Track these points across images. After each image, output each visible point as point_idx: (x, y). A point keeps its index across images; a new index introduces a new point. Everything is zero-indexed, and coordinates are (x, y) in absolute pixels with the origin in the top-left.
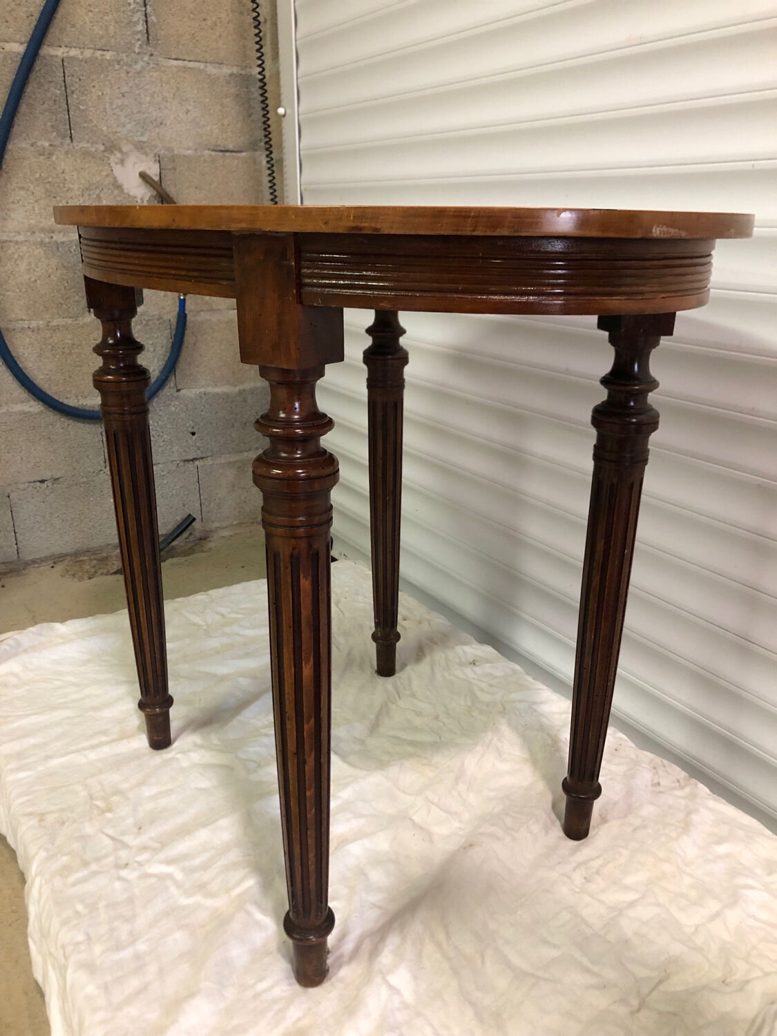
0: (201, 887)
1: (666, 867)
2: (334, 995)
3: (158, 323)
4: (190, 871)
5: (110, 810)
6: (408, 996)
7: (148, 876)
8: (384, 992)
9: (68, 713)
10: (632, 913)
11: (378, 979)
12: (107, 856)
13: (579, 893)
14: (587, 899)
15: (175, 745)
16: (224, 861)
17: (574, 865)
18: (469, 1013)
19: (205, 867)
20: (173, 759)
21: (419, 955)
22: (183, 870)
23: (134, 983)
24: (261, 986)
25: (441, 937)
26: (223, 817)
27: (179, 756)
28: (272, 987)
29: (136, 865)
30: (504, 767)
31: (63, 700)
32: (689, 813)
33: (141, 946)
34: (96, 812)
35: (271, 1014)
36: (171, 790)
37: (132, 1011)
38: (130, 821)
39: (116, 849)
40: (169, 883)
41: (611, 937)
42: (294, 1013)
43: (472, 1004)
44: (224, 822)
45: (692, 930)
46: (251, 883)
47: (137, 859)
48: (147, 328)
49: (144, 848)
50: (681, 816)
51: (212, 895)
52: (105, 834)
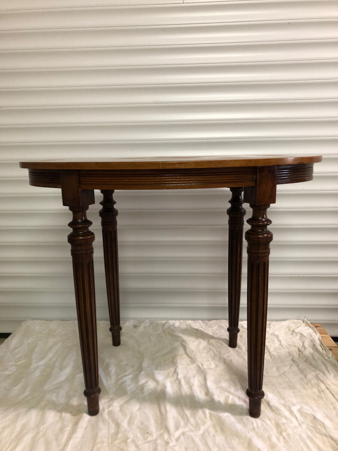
0: (198, 425)
4: (186, 426)
7: (179, 438)
16: (189, 415)
19: (187, 421)
22: (184, 427)
26: (165, 407)
29: (169, 440)
35: (267, 427)
36: (131, 418)
38: (139, 435)
39: (155, 443)
40: (187, 433)
42: (268, 422)
46: (207, 411)
47: (166, 438)
49: (161, 435)
51: (204, 423)
52: (141, 444)
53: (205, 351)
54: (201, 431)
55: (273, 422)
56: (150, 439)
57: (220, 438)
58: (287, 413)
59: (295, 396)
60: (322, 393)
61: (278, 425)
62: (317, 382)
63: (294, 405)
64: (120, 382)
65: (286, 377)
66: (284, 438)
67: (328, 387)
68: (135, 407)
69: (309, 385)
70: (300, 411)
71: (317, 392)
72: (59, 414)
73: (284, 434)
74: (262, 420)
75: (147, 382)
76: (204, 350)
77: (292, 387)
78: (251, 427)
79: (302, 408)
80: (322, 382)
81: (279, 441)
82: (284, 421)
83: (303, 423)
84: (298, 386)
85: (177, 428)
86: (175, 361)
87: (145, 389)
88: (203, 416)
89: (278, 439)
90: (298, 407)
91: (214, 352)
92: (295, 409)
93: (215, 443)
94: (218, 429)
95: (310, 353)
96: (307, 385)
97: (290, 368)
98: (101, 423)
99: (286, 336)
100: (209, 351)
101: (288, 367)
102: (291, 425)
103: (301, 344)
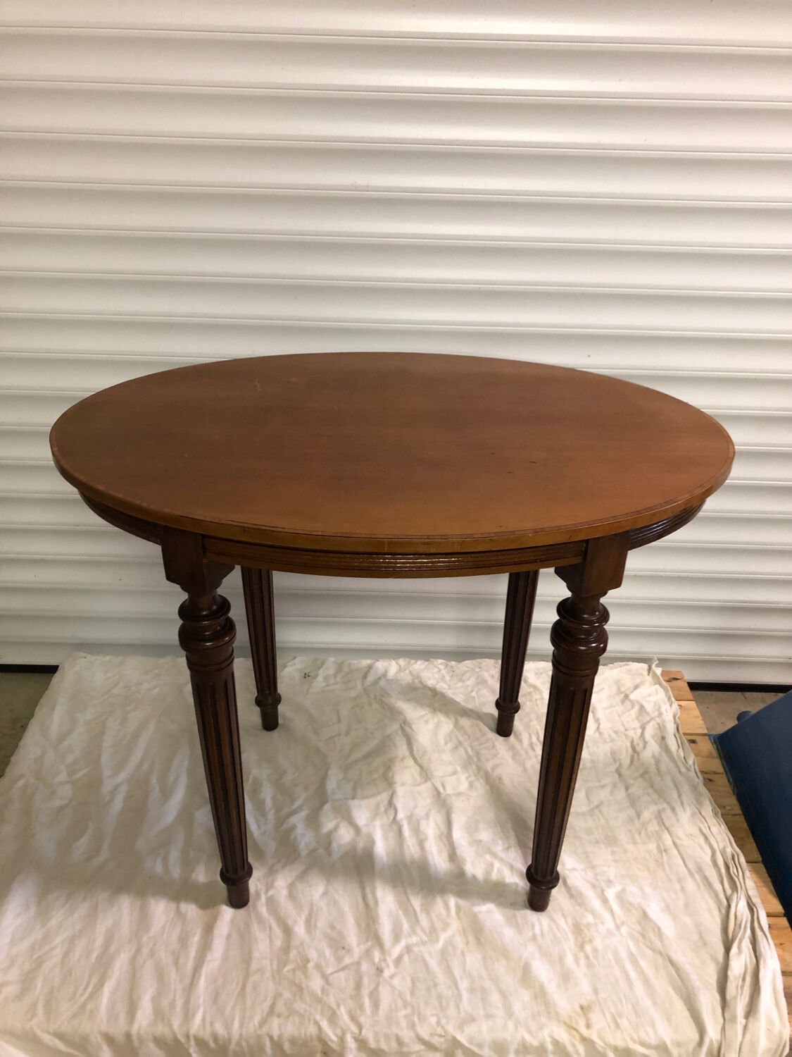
0: (433, 930)
4: (413, 933)
5: (306, 962)
6: (579, 866)
7: (400, 958)
12: (360, 979)
16: (418, 908)
17: (529, 747)
18: (602, 846)
19: (415, 921)
22: (409, 935)
23: (495, 997)
24: (537, 931)
28: (541, 924)
29: (382, 964)
30: (431, 725)
33: (464, 985)
35: (557, 933)
36: (310, 914)
37: (517, 1007)
38: (328, 952)
39: (356, 971)
40: (415, 949)
42: (562, 922)
46: (452, 900)
47: (377, 960)
49: (368, 952)
51: (446, 926)
52: (332, 973)
53: (450, 746)
54: (441, 943)
55: (570, 921)
56: (347, 960)
57: (474, 960)
58: (596, 904)
59: (615, 861)
60: (664, 853)
61: (578, 929)
62: (657, 828)
63: (610, 883)
64: (284, 827)
65: (602, 815)
66: (587, 957)
67: (677, 841)
68: (316, 890)
69: (643, 834)
70: (620, 897)
71: (655, 851)
72: (173, 905)
73: (588, 948)
74: (552, 919)
75: (336, 828)
76: (446, 744)
77: (611, 841)
78: (530, 934)
79: (623, 890)
80: (667, 829)
81: (578, 964)
82: (590, 919)
83: (623, 923)
84: (623, 837)
85: (397, 937)
86: (390, 775)
87: (334, 845)
88: (444, 912)
89: (577, 959)
90: (618, 888)
91: (466, 752)
92: (611, 893)
93: (464, 971)
94: (471, 938)
95: (653, 756)
96: (640, 833)
97: (612, 793)
98: (255, 927)
99: (611, 706)
100: (456, 748)
101: (608, 789)
102: (601, 928)
103: (639, 731)
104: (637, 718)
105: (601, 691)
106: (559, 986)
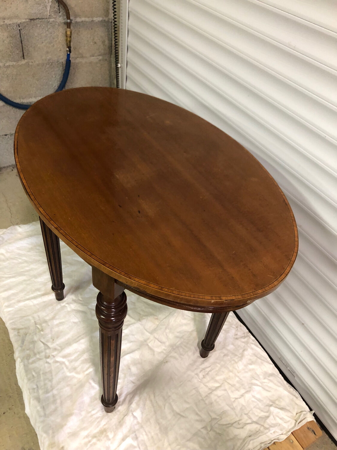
0: (75, 369)
1: (231, 374)
2: (116, 417)
3: (57, 64)
4: (71, 362)
5: (42, 330)
6: (139, 419)
7: (57, 362)
8: (132, 418)
9: (24, 278)
10: (215, 393)
11: (131, 414)
12: (42, 352)
13: (200, 382)
14: (202, 385)
15: (65, 299)
16: (82, 358)
17: (201, 369)
18: (158, 428)
19: (76, 360)
20: (65, 306)
21: (145, 405)
22: (68, 361)
23: (53, 407)
24: (93, 412)
25: (152, 397)
26: (82, 338)
27: (67, 305)
28: (97, 413)
29: (52, 357)
30: (184, 322)
31: (22, 270)
32: (244, 351)
33: (55, 392)
34: (37, 330)
35: (96, 422)
36: (64, 322)
37: (52, 418)
38: (50, 336)
39: (45, 349)
40: (63, 366)
41: (207, 402)
42: (103, 422)
43: (159, 424)
44: (83, 341)
45: (234, 399)
46: (91, 370)
47: (53, 354)
48: (52, 66)
49: (55, 349)
50: (241, 351)
51: (78, 373)
52: (41, 341)
53: (178, 334)
54: (71, 374)
55: (106, 427)
56: (49, 344)
58: (120, 435)
59: (152, 437)
61: (103, 432)
63: (136, 438)
65: (178, 420)
66: (90, 442)
68: (76, 319)
69: (178, 447)
70: (130, 447)
73: (94, 440)
74: (103, 417)
76: (178, 332)
77: (164, 430)
78: (90, 410)
79: (135, 447)
81: (84, 438)
82: (111, 435)
84: (172, 436)
85: (64, 357)
88: (85, 369)
89: (87, 437)
90: (135, 444)
91: (177, 342)
92: (130, 441)
94: (78, 385)
96: (178, 445)
97: (197, 421)
98: (50, 308)
99: (260, 400)
100: (177, 337)
101: (197, 418)
102: (108, 443)
103: (249, 421)
104: (260, 417)
105: (267, 391)
106: (68, 433)
